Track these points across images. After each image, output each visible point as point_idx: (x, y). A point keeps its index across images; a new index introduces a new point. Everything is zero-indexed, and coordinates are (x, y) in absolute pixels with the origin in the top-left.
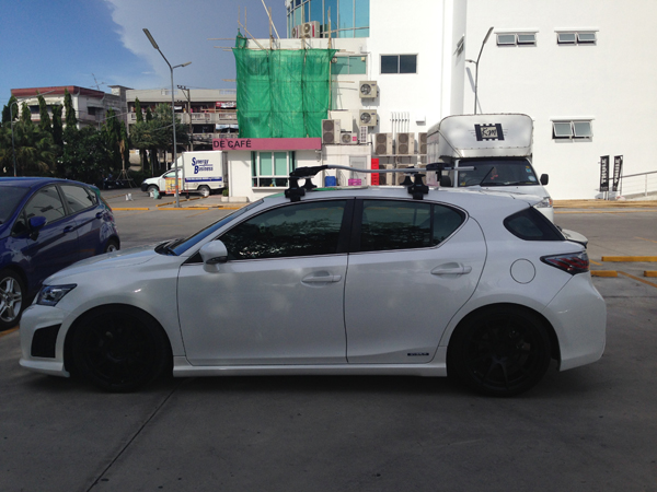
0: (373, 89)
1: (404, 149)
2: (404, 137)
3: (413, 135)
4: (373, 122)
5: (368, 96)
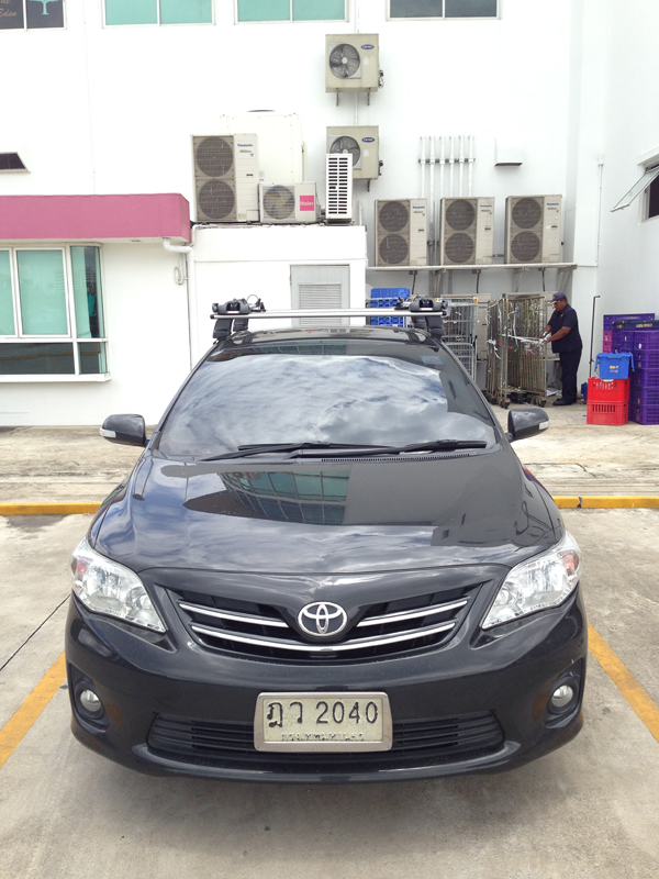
0: (365, 61)
1: (462, 247)
2: (462, 212)
3: (490, 203)
4: (366, 167)
5: (349, 84)
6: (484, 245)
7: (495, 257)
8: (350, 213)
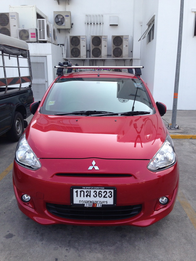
3: (106, 38)
4: (67, 25)
6: (104, 51)
7: (108, 56)
8: (46, 39)
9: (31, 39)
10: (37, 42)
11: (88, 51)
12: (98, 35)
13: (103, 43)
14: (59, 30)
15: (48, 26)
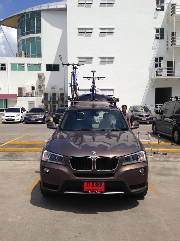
1: (55, 99)
4: (43, 89)
5: (41, 79)
6: (57, 98)
7: (59, 100)
8: (35, 96)
9: (29, 96)
10: (32, 96)
11: (51, 98)
12: (54, 92)
13: (57, 95)
14: (40, 91)
15: (35, 92)
